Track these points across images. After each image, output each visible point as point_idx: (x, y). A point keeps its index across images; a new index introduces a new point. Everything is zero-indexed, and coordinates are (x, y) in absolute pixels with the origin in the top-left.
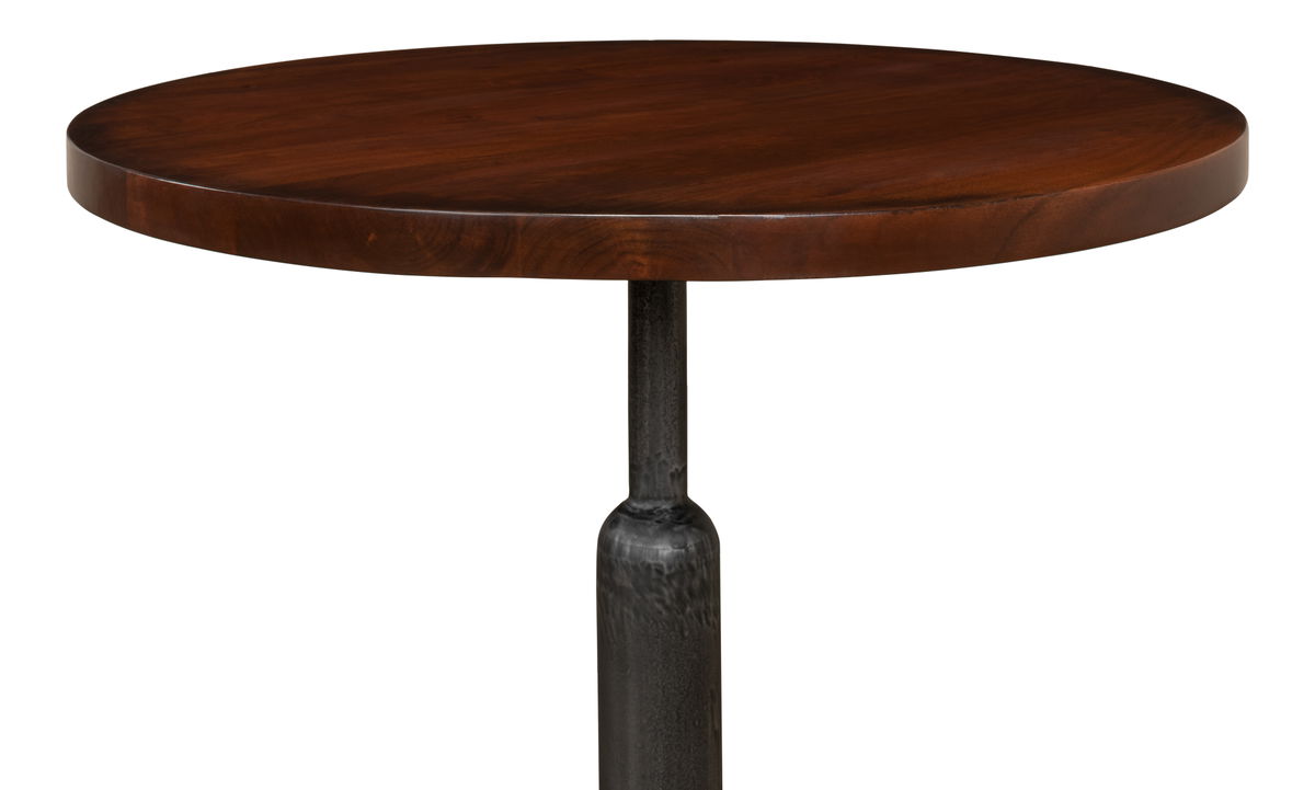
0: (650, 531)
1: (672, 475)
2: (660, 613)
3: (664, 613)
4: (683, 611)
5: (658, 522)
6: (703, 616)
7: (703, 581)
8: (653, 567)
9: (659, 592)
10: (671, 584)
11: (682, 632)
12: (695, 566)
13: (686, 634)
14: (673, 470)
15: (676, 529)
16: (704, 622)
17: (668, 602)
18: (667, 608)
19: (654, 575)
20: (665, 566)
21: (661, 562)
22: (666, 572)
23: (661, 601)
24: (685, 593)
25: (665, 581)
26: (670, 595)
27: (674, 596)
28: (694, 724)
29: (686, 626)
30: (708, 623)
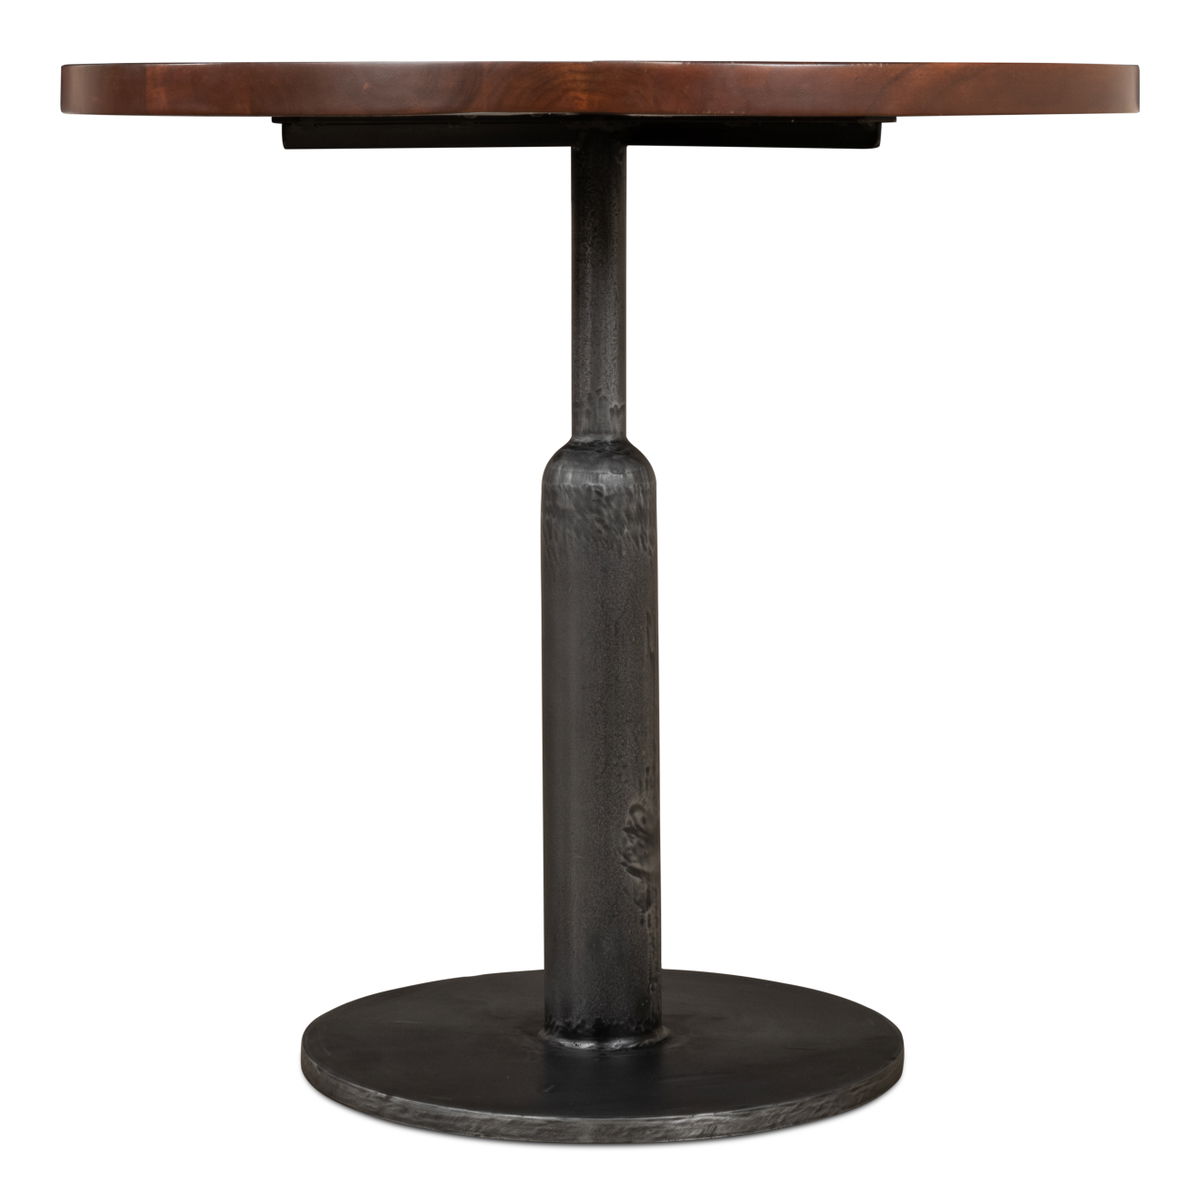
0: (591, 458)
1: (612, 410)
2: (600, 532)
3: (603, 531)
4: (621, 533)
5: (599, 451)
6: (640, 540)
7: (639, 506)
8: (593, 489)
9: (599, 512)
10: (610, 505)
11: (620, 552)
12: (633, 491)
13: (624, 553)
14: (613, 406)
15: (615, 457)
16: (641, 545)
17: (607, 521)
18: (606, 527)
19: (594, 496)
20: (605, 488)
21: (601, 485)
22: (605, 493)
23: (601, 521)
24: (623, 515)
25: (604, 501)
26: (610, 517)
27: (613, 517)
28: (631, 639)
29: (623, 545)
30: (645, 548)
